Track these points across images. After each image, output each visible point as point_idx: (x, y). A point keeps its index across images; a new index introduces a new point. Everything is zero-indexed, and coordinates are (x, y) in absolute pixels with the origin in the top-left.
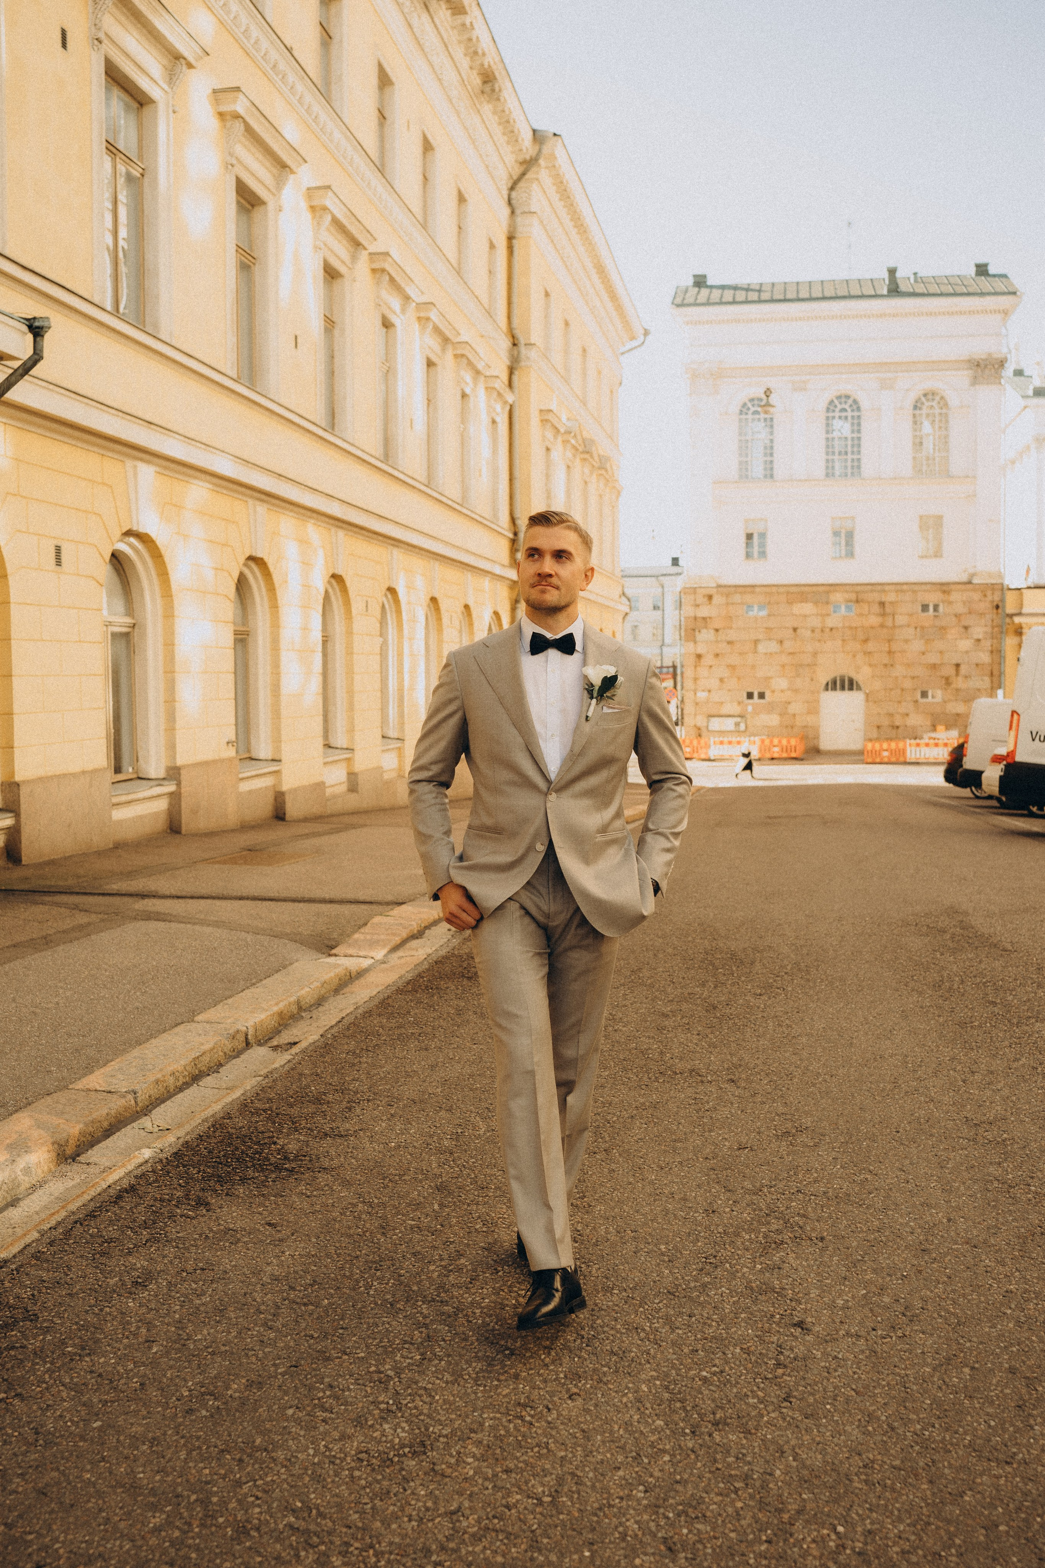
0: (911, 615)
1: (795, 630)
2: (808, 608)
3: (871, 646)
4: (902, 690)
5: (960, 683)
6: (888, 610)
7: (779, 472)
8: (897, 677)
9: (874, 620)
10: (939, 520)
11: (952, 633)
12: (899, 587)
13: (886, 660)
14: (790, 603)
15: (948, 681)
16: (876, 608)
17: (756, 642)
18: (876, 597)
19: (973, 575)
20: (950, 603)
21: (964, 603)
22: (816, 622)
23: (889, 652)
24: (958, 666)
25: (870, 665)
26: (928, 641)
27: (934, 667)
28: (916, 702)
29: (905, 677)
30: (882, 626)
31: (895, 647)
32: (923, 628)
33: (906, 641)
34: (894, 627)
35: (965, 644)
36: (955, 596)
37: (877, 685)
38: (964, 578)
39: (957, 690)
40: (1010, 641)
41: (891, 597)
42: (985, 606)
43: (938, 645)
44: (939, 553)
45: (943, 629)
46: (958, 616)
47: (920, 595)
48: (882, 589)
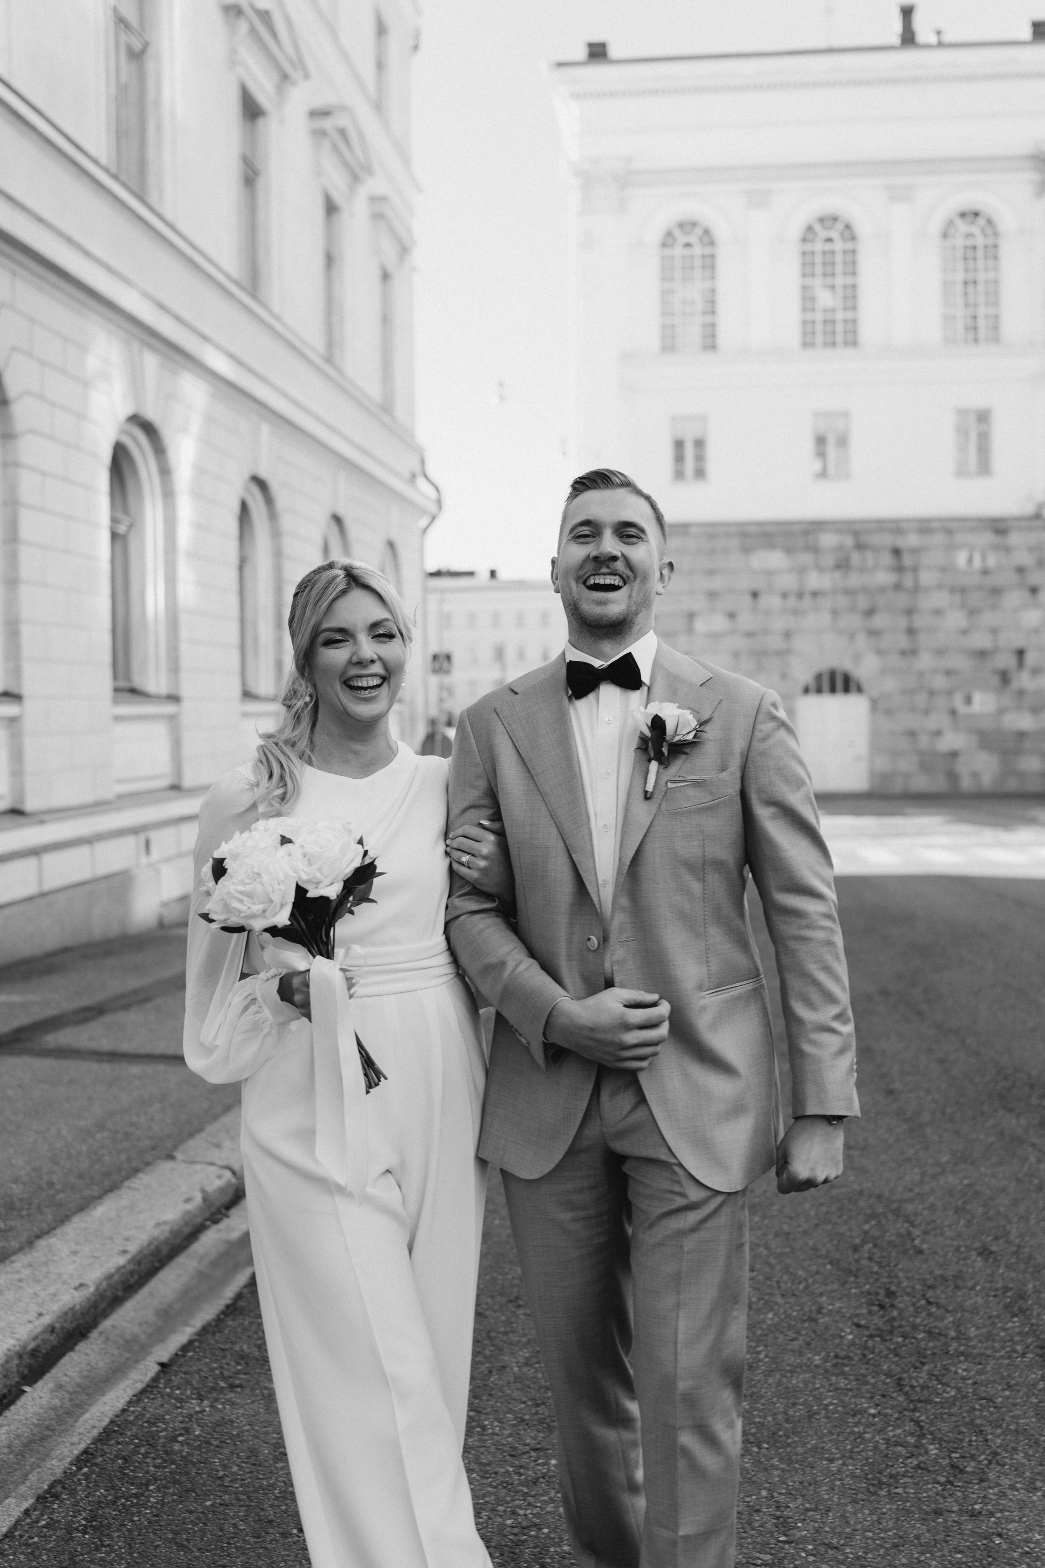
0: (943, 569)
1: (755, 595)
2: (775, 559)
3: (880, 621)
4: (931, 693)
5: (1024, 680)
6: (908, 560)
7: (726, 336)
8: (921, 674)
9: (884, 578)
10: (983, 417)
11: (1014, 599)
12: (925, 526)
13: (903, 642)
14: (746, 550)
15: (1005, 678)
16: (887, 559)
17: (691, 616)
18: (887, 540)
19: (1041, 506)
20: (1008, 550)
21: (1030, 549)
22: (788, 581)
23: (911, 632)
24: (1020, 653)
25: (880, 652)
26: (973, 612)
27: (982, 654)
28: (953, 712)
29: (935, 671)
30: (898, 587)
31: (919, 621)
32: (963, 591)
33: (938, 612)
34: (916, 589)
35: (1033, 617)
36: (1015, 539)
37: (890, 685)
38: (1028, 509)
39: (1021, 693)
41: (912, 540)
43: (988, 618)
44: (985, 468)
45: (996, 591)
46: (1020, 570)
47: (959, 538)
48: (896, 527)
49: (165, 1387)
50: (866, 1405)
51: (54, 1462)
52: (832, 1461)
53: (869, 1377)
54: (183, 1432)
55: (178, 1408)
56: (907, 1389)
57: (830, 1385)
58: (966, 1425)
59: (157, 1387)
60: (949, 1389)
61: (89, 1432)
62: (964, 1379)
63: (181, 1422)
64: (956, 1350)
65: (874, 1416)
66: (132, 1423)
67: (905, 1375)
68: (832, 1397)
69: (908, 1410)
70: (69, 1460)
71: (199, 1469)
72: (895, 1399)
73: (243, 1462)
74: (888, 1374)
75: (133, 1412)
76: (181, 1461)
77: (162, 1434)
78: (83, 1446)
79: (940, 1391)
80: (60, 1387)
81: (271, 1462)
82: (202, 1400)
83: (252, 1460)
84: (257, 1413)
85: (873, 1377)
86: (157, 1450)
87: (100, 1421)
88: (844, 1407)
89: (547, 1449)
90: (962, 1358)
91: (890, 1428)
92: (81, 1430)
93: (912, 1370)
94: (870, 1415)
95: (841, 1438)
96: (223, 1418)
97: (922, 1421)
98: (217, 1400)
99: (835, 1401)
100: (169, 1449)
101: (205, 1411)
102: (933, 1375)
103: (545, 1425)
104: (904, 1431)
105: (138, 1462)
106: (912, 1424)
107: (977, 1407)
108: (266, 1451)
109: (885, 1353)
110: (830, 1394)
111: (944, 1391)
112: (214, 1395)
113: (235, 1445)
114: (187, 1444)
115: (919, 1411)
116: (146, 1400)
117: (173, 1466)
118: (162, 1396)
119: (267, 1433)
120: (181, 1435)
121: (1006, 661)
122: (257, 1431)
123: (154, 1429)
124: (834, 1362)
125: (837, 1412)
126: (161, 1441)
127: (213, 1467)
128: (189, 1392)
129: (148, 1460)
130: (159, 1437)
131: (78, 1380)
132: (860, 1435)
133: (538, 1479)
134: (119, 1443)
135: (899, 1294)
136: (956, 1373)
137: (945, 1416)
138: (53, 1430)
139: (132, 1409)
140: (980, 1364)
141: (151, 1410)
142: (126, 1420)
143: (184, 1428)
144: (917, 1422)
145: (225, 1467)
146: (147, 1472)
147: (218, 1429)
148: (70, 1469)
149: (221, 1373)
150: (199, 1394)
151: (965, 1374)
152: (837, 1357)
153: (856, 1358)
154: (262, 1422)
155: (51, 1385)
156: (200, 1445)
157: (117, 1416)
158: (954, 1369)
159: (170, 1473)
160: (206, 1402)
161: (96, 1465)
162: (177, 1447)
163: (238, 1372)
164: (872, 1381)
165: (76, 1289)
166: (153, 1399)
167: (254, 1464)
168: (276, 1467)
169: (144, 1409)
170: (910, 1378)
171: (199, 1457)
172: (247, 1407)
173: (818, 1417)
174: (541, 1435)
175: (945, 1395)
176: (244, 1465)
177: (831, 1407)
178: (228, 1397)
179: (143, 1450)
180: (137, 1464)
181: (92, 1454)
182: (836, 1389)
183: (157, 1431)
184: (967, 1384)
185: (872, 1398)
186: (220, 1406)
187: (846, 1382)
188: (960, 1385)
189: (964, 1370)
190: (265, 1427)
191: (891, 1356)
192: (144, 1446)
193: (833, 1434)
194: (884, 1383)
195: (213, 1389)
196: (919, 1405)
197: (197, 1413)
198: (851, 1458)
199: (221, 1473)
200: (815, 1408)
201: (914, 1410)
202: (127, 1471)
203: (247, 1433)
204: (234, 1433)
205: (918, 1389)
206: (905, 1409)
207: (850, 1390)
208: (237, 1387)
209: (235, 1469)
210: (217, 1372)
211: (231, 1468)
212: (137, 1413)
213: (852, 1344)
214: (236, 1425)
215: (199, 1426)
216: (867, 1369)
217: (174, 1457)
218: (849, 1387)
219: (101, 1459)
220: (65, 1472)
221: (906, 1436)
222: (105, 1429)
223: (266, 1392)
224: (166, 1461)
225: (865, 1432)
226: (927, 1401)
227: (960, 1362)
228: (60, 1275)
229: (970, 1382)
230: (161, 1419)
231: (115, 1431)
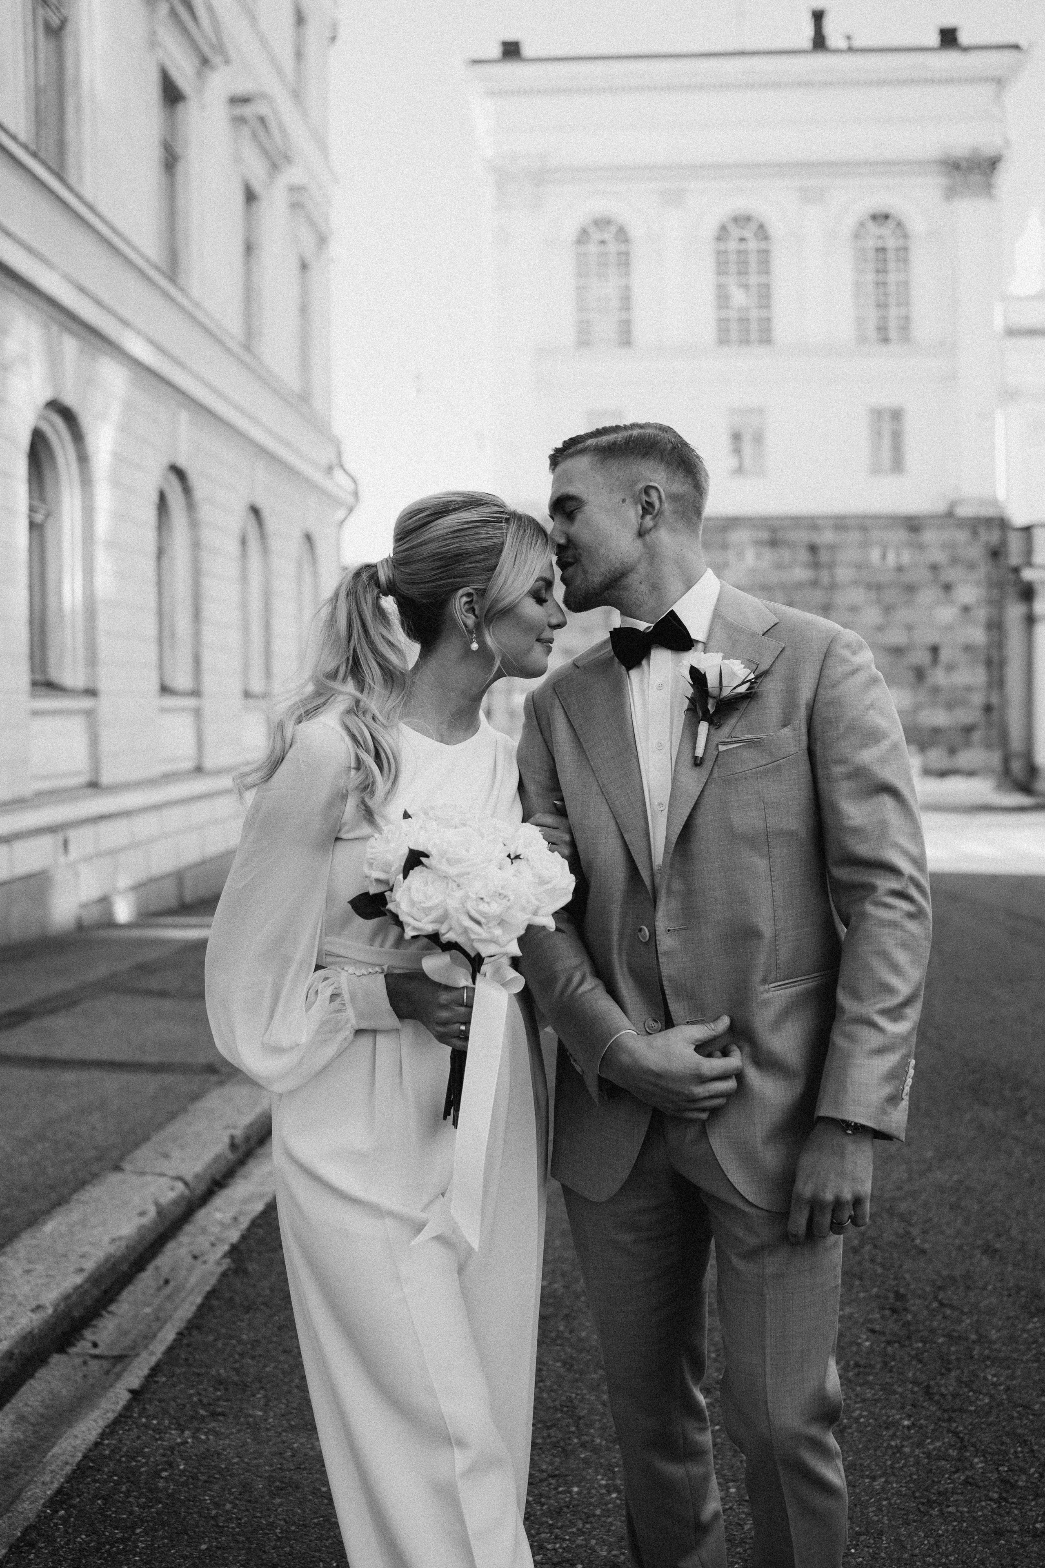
0: (859, 567)
5: (939, 677)
6: (824, 556)
7: (641, 331)
9: (801, 574)
10: (897, 415)
11: (927, 596)
12: (841, 523)
15: (920, 674)
16: (803, 555)
18: (803, 536)
19: (953, 504)
20: (921, 547)
21: (944, 546)
24: (935, 650)
26: (888, 609)
27: (897, 651)
30: (815, 583)
32: (879, 587)
33: (854, 609)
34: (833, 586)
35: (947, 614)
36: (929, 536)
38: (940, 507)
39: (936, 690)
40: (1015, 611)
41: (827, 537)
42: (976, 552)
43: (903, 614)
44: (898, 465)
45: (910, 589)
46: (934, 568)
47: (875, 535)
48: (812, 523)
49: (140, 1417)
50: (898, 1417)
51: (26, 1505)
52: (874, 1479)
53: (895, 1387)
54: (167, 1467)
55: (157, 1440)
56: (937, 1398)
57: (857, 1396)
58: (1008, 1434)
59: (131, 1417)
60: (981, 1397)
61: (62, 1470)
62: (995, 1385)
63: (163, 1455)
64: (981, 1354)
65: (908, 1428)
66: (109, 1457)
67: (932, 1383)
68: (861, 1409)
69: (944, 1421)
70: (42, 1501)
71: (188, 1508)
72: (927, 1409)
73: (236, 1498)
74: (915, 1382)
75: (108, 1445)
76: (167, 1499)
77: (143, 1469)
78: (56, 1485)
79: (973, 1399)
80: (22, 1418)
81: (267, 1498)
82: (183, 1431)
83: (247, 1497)
84: (245, 1444)
85: (900, 1386)
86: (140, 1488)
87: (72, 1456)
88: (876, 1419)
89: (567, 1475)
90: (988, 1363)
91: (929, 1441)
92: (53, 1467)
93: (939, 1378)
94: (904, 1427)
95: (879, 1453)
96: (208, 1450)
97: (960, 1432)
98: (198, 1430)
99: (865, 1413)
100: (153, 1486)
101: (187, 1443)
102: (961, 1382)
103: (560, 1449)
104: (944, 1443)
105: (120, 1502)
106: (950, 1435)
107: (1015, 1415)
108: (261, 1486)
109: (907, 1359)
110: (857, 1405)
111: (977, 1398)
112: (195, 1424)
113: (226, 1480)
114: (173, 1480)
115: (955, 1421)
116: (121, 1432)
117: (160, 1506)
118: (138, 1427)
119: (258, 1466)
120: (166, 1470)
121: (921, 657)
122: (248, 1464)
123: (134, 1463)
124: (856, 1370)
125: (869, 1424)
126: (143, 1477)
127: (203, 1505)
128: (167, 1422)
129: (131, 1499)
130: (141, 1473)
131: (41, 1410)
132: (899, 1449)
133: (561, 1508)
134: (95, 1481)
135: (909, 1296)
136: (985, 1378)
137: (984, 1426)
138: (18, 1467)
139: (106, 1442)
140: (1009, 1368)
141: (128, 1442)
142: (101, 1454)
143: (166, 1462)
144: (956, 1434)
145: (217, 1505)
146: (131, 1513)
147: (203, 1462)
148: (45, 1512)
149: (200, 1401)
150: (180, 1425)
151: (995, 1379)
152: (857, 1365)
153: (879, 1366)
154: (251, 1454)
155: (12, 1417)
156: (186, 1481)
157: (90, 1450)
158: (982, 1375)
159: (157, 1513)
160: (187, 1433)
161: (74, 1507)
162: (161, 1484)
163: (219, 1399)
164: (900, 1390)
165: (33, 1311)
166: (128, 1430)
167: (249, 1501)
168: (273, 1503)
169: (120, 1441)
170: (939, 1386)
171: (187, 1495)
172: (232, 1437)
173: (850, 1431)
174: (557, 1460)
175: (979, 1403)
176: (237, 1502)
177: (862, 1420)
178: (210, 1426)
179: (124, 1489)
180: (119, 1504)
181: (67, 1494)
182: (864, 1401)
183: (136, 1466)
184: (1000, 1391)
185: (903, 1408)
186: (203, 1437)
187: (873, 1392)
188: (992, 1392)
189: (993, 1376)
190: (256, 1459)
191: (914, 1363)
192: (124, 1483)
193: (869, 1449)
194: (913, 1392)
195: (192, 1417)
196: (953, 1415)
197: (179, 1444)
198: (894, 1474)
199: (214, 1512)
200: (845, 1421)
201: (950, 1420)
202: (109, 1513)
203: (236, 1466)
204: (223, 1466)
205: (949, 1398)
206: (939, 1419)
207: (877, 1400)
208: (219, 1414)
209: (228, 1506)
210: (195, 1399)
211: (224, 1505)
212: (113, 1447)
213: (871, 1351)
214: (223, 1457)
215: (183, 1459)
216: (891, 1377)
217: (159, 1495)
218: (876, 1397)
219: (78, 1500)
220: (39, 1516)
221: (947, 1449)
222: (78, 1464)
223: (251, 1420)
224: (151, 1500)
225: (903, 1446)
226: (961, 1410)
227: (987, 1367)
228: (14, 1296)
229: (1002, 1388)
230: (140, 1452)
231: (90, 1468)
